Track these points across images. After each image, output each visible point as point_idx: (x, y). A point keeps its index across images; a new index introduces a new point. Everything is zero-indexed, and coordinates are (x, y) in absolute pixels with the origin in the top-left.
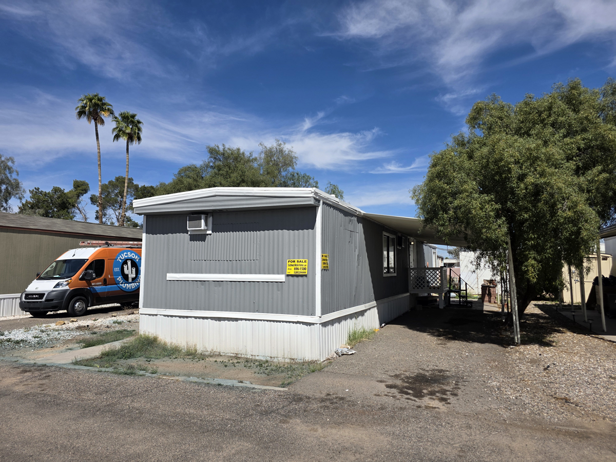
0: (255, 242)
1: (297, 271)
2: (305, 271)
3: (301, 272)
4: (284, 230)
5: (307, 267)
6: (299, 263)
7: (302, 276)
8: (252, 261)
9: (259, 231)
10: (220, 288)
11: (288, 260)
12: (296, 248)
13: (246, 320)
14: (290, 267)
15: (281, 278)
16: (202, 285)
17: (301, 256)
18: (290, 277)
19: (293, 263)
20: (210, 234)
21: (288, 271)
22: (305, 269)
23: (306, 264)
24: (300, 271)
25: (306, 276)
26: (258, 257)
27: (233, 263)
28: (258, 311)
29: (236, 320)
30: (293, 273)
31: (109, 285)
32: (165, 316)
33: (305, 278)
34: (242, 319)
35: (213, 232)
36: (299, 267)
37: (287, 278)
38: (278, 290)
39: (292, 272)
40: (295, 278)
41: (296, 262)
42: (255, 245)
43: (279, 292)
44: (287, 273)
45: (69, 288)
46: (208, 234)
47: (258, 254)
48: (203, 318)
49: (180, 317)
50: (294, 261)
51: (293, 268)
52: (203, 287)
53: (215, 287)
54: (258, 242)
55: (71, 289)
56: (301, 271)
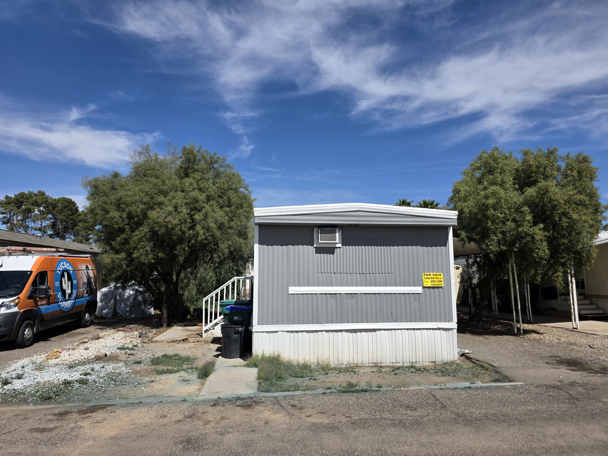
0: (389, 256)
1: (434, 283)
2: (441, 283)
3: (438, 285)
4: (419, 247)
5: (442, 280)
6: (435, 276)
7: (438, 288)
8: (387, 274)
9: (393, 246)
10: (354, 301)
11: (423, 274)
12: (431, 263)
13: (385, 330)
14: (426, 280)
15: (419, 289)
16: (332, 297)
17: (435, 270)
18: (427, 289)
19: (428, 277)
20: (340, 248)
21: (424, 283)
22: (441, 281)
23: (442, 277)
24: (436, 284)
25: (442, 287)
26: (393, 270)
27: (366, 275)
28: (396, 321)
29: (375, 330)
30: (430, 286)
31: (51, 303)
32: (287, 332)
33: (441, 289)
34: (380, 330)
35: (342, 246)
36: (436, 280)
37: (424, 289)
38: (415, 301)
39: (429, 284)
40: (431, 290)
41: (432, 275)
42: (389, 260)
43: (416, 303)
44: (424, 286)
45: (18, 310)
46: (337, 248)
47: (392, 267)
48: (336, 331)
49: (307, 332)
50: (430, 275)
51: (429, 280)
52: (333, 300)
53: (348, 299)
54: (392, 256)
55: (21, 311)
56: (438, 283)
